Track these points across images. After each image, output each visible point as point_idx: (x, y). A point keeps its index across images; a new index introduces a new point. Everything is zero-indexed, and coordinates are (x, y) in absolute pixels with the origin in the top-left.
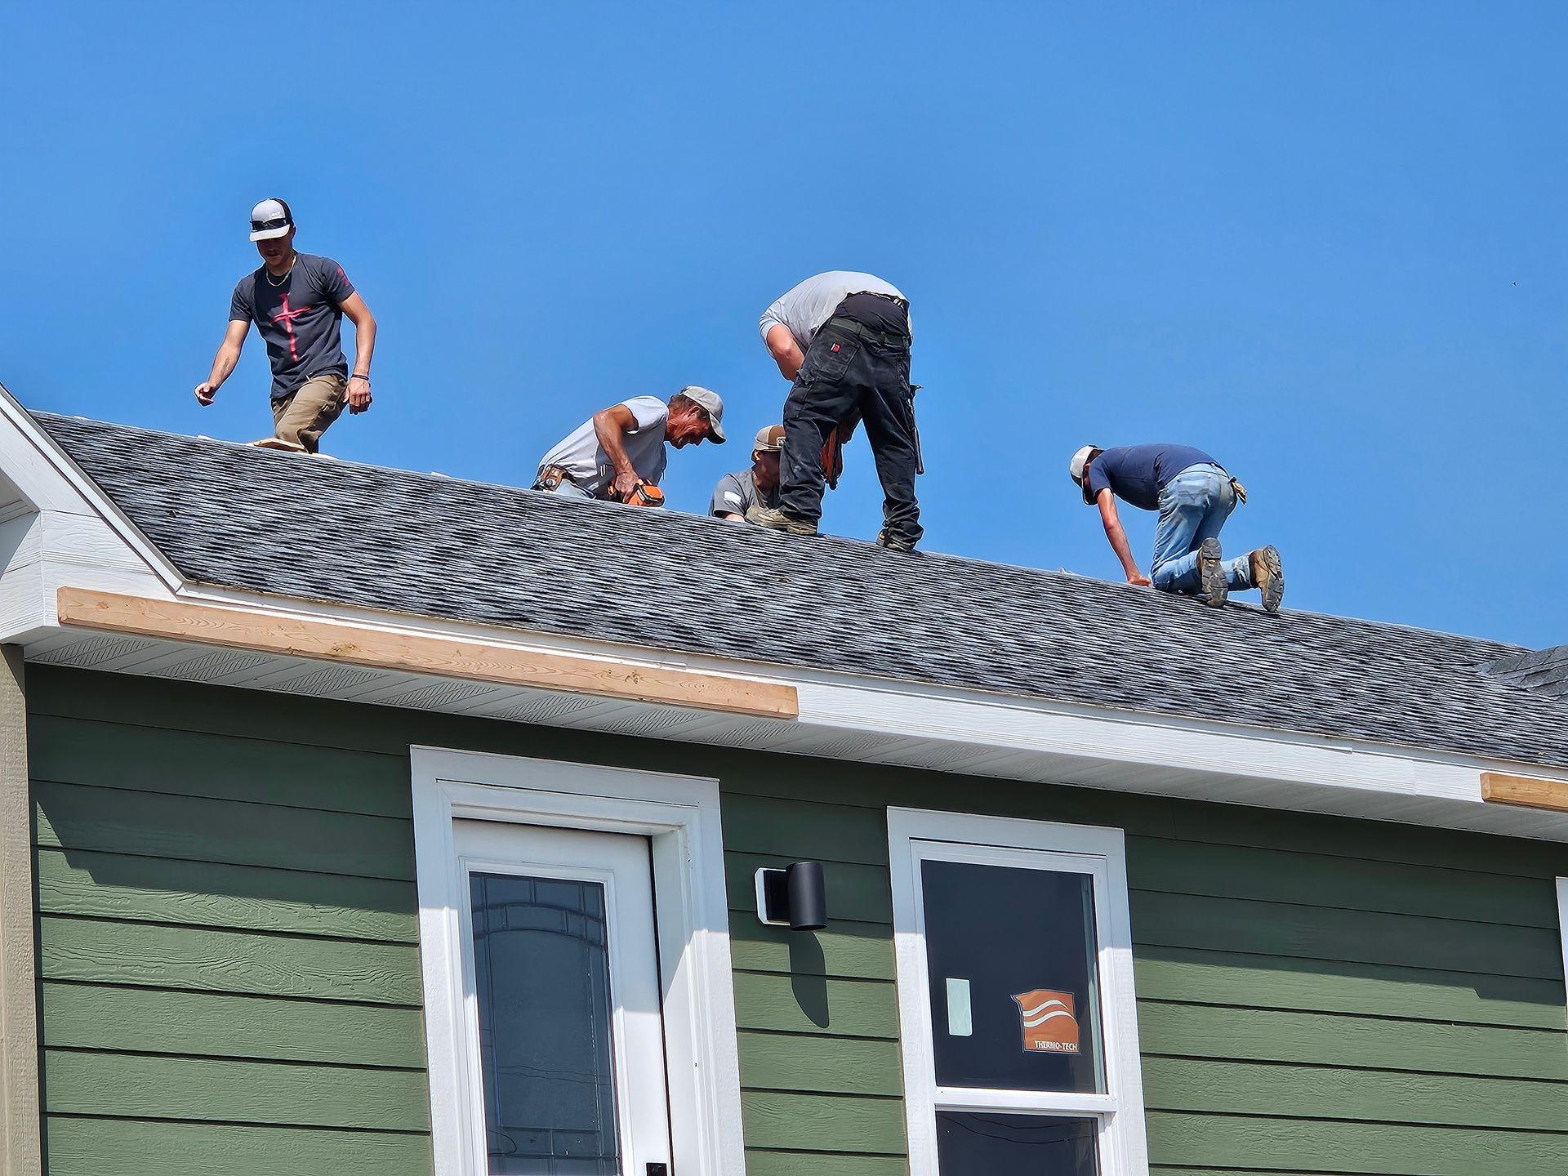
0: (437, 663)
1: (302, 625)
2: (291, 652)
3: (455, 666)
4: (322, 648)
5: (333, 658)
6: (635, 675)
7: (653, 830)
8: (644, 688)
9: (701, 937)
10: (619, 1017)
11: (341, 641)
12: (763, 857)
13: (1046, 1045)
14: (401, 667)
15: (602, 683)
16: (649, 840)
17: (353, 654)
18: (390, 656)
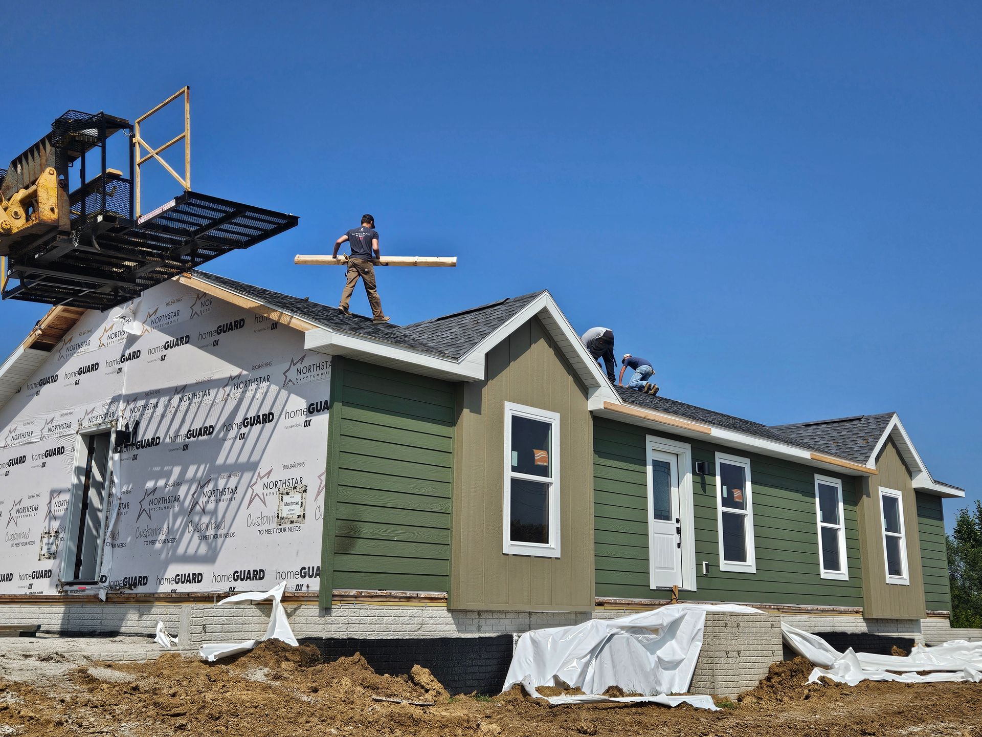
0: (659, 420)
1: (640, 411)
2: (638, 416)
3: (662, 421)
4: (643, 416)
5: (644, 418)
6: (688, 424)
7: (678, 453)
8: (689, 427)
9: (688, 474)
10: (672, 488)
11: (646, 415)
12: (698, 460)
13: (737, 500)
14: (654, 420)
15: (683, 426)
16: (677, 455)
17: (648, 417)
18: (652, 418)
